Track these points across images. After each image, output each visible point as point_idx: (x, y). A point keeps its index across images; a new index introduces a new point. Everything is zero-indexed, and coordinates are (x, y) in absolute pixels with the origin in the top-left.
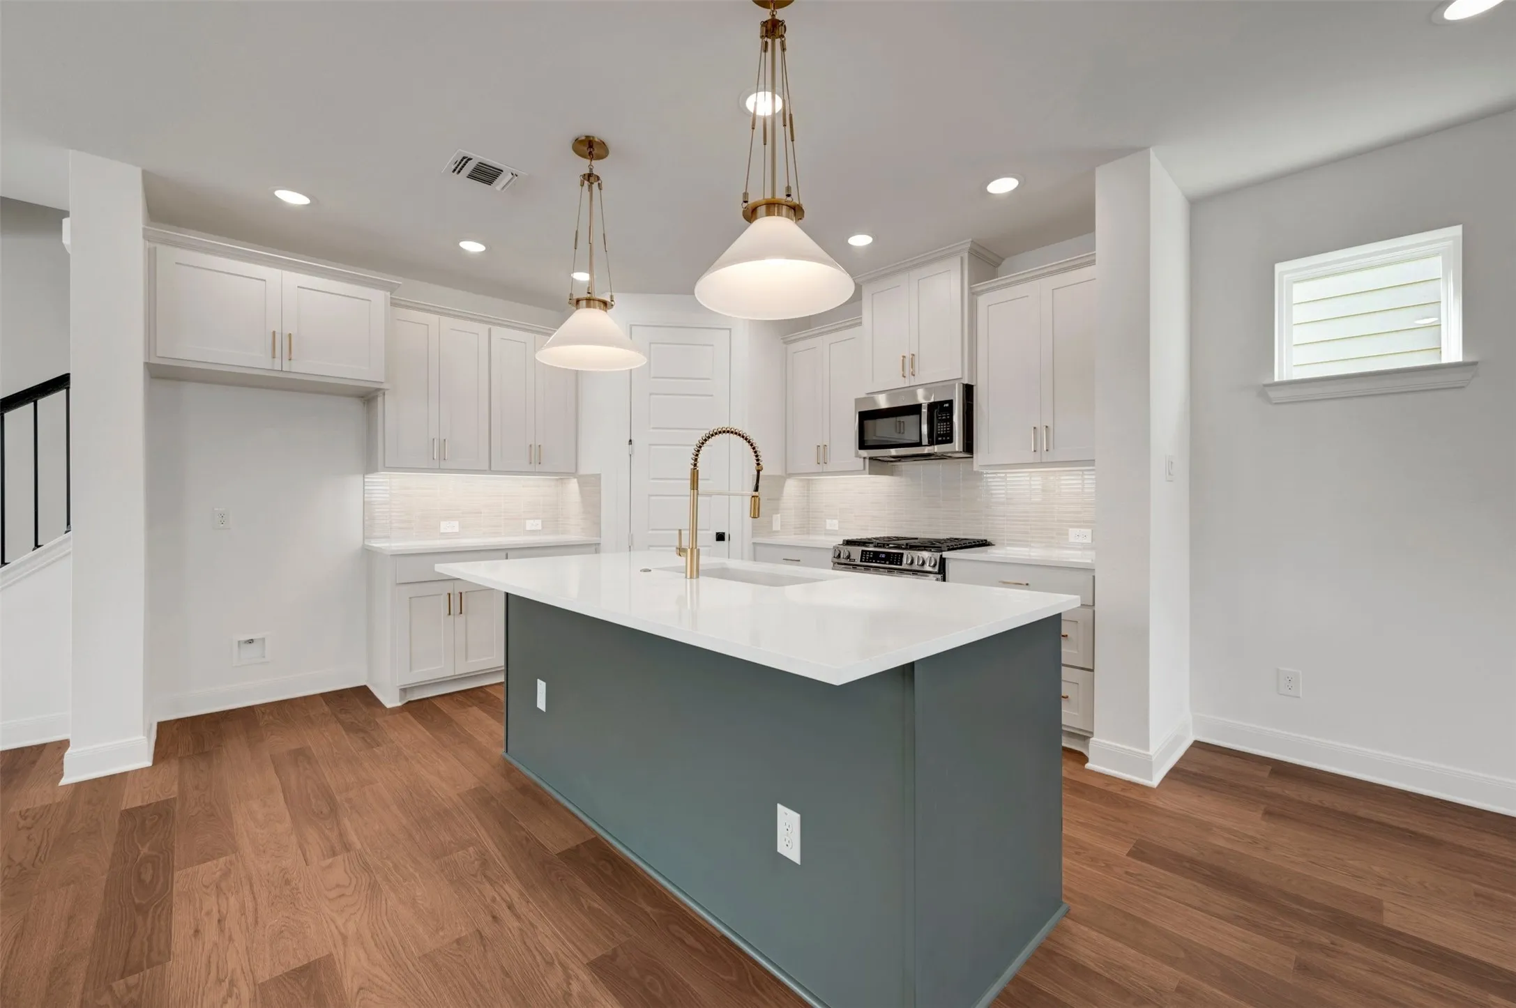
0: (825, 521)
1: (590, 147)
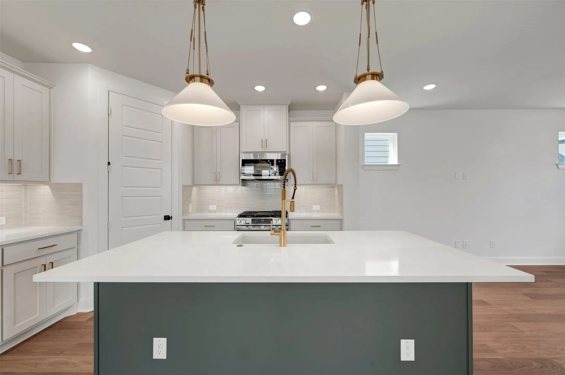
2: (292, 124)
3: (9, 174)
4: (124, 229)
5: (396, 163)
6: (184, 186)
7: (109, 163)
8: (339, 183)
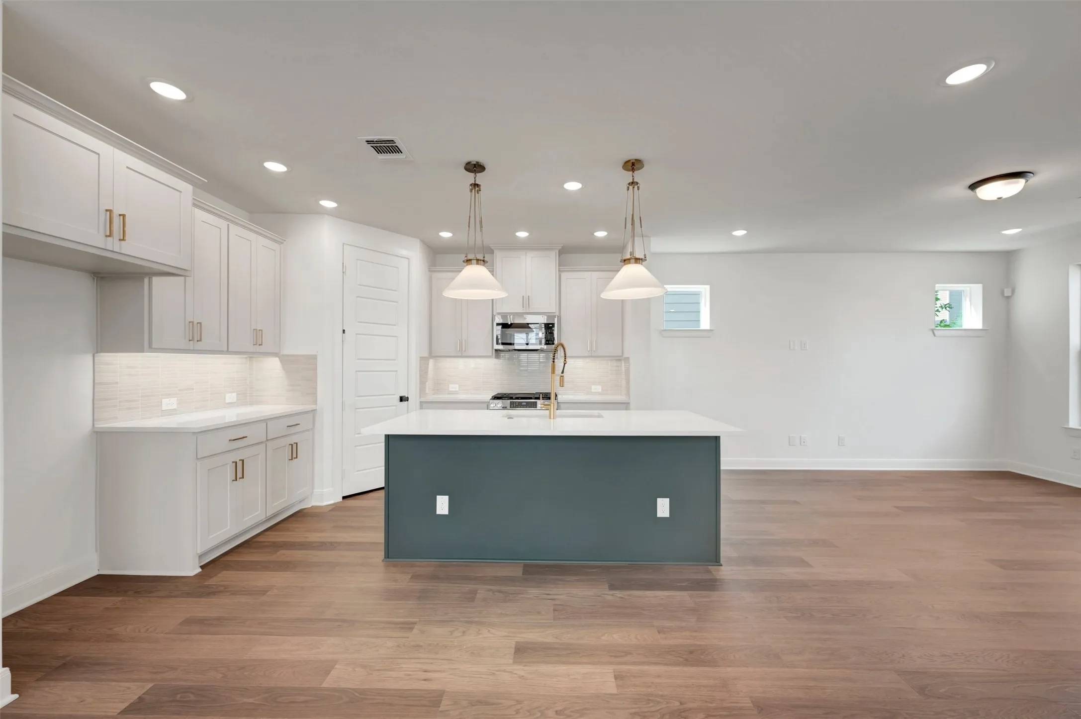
0: (448, 386)
1: (475, 168)
2: (564, 275)
3: (254, 345)
4: (358, 410)
5: (708, 328)
6: (422, 358)
7: (344, 331)
8: (626, 355)
